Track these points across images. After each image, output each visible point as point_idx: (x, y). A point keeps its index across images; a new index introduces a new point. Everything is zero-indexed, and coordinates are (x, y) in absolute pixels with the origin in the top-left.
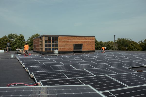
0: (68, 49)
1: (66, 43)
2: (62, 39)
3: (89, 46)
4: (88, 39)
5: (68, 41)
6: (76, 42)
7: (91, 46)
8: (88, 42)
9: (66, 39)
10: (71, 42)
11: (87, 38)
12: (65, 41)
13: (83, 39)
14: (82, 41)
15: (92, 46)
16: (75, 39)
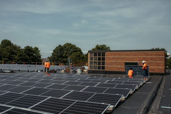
0: (118, 69)
1: (115, 60)
2: (110, 56)
3: (152, 66)
4: (152, 55)
5: (119, 58)
6: (131, 59)
7: (155, 66)
8: (152, 59)
9: (115, 54)
10: (122, 59)
11: (148, 53)
12: (114, 58)
13: (142, 55)
14: (139, 58)
15: (159, 66)
16: (129, 55)
